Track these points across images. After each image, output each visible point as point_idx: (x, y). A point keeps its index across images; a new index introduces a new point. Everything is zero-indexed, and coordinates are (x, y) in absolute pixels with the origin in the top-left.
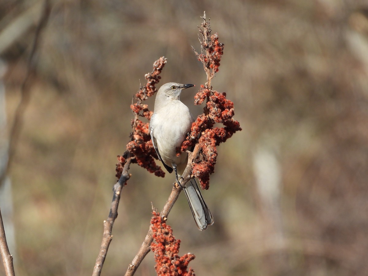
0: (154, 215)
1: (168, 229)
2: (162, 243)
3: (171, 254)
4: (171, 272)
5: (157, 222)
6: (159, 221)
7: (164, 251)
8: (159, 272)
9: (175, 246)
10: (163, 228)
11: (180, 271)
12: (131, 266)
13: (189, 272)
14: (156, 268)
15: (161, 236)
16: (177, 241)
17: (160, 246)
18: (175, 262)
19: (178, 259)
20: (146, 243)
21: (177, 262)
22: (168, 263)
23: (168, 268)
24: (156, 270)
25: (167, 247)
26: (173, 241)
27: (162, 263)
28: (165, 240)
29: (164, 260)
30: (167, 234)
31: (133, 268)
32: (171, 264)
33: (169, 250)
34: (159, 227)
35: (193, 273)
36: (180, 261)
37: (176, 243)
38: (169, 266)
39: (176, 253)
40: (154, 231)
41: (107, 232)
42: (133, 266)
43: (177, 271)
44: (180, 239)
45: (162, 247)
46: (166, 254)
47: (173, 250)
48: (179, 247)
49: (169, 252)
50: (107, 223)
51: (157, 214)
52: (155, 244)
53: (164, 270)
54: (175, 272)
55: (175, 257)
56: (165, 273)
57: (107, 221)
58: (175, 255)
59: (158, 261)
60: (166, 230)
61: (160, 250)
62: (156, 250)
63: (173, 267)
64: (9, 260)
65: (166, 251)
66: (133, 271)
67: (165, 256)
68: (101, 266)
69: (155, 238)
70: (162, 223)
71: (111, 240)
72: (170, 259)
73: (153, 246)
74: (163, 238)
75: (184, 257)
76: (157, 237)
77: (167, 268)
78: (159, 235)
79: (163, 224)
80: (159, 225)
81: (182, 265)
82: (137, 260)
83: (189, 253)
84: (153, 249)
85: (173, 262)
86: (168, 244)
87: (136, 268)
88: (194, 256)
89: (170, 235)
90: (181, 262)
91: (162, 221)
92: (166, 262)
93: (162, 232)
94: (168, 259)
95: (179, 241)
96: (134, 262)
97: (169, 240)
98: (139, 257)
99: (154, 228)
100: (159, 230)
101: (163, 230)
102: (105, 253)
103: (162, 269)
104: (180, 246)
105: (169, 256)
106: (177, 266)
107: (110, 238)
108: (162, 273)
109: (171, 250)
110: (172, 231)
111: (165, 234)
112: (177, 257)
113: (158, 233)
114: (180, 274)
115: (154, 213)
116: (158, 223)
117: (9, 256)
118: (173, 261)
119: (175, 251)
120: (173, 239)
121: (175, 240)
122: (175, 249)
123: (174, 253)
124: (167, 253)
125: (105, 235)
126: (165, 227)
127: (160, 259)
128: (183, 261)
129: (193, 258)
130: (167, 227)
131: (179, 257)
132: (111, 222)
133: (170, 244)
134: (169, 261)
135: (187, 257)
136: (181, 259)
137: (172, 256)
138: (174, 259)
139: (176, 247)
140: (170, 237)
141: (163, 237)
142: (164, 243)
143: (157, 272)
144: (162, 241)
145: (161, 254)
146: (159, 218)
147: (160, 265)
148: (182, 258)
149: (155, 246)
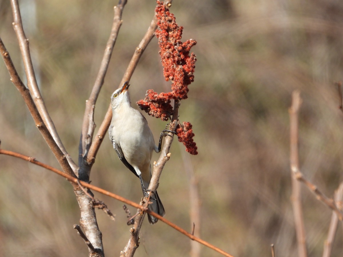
0: (159, 4)
1: (171, 17)
2: (166, 30)
3: (174, 40)
4: (174, 57)
5: (161, 10)
6: (163, 9)
7: (167, 37)
8: (163, 57)
9: (178, 32)
10: (167, 16)
11: (182, 56)
12: (138, 49)
13: (191, 57)
14: (160, 53)
15: (165, 23)
16: (180, 28)
17: (164, 33)
18: (178, 47)
19: (180, 45)
20: (152, 28)
21: (180, 48)
22: (172, 48)
23: (172, 53)
24: (160, 55)
25: (170, 33)
26: (176, 28)
27: (166, 48)
28: (169, 27)
29: (168, 46)
30: (170, 21)
31: (140, 51)
32: (174, 50)
33: (172, 36)
34: (163, 15)
35: (195, 58)
36: (182, 47)
37: (178, 30)
38: (172, 52)
39: (179, 39)
40: (158, 18)
41: (117, 17)
42: (140, 49)
43: (179, 56)
44: (182, 26)
45: (166, 34)
46: (169, 40)
47: (176, 36)
48: (181, 34)
49: (172, 38)
50: (117, 9)
51: (161, 2)
52: (159, 31)
53: (167, 55)
54: (178, 57)
55: (178, 43)
56: (168, 58)
57: (117, 7)
58: (178, 41)
59: (162, 46)
60: (170, 18)
61: (164, 36)
62: (160, 36)
63: (176, 52)
64: (25, 44)
65: (170, 37)
66: (140, 53)
67: (169, 42)
68: (112, 49)
69: (160, 26)
70: (165, 11)
71: (121, 25)
72: (173, 44)
73: (157, 33)
74: (166, 26)
75: (186, 42)
76: (161, 24)
77: (170, 53)
78: (163, 23)
79: (167, 12)
80: (163, 13)
81: (185, 50)
82: (144, 43)
83: (191, 39)
84: (158, 36)
85: (176, 48)
86: (172, 31)
87: (143, 51)
88: (196, 42)
89: (173, 22)
90: (184, 48)
91: (166, 9)
92: (169, 48)
93: (165, 20)
94: (171, 45)
95: (182, 28)
96: (141, 45)
97: (172, 27)
98: (146, 40)
99: (159, 16)
100: (163, 18)
101: (166, 18)
102: (116, 36)
103: (166, 54)
104: (183, 32)
105: (173, 42)
106: (180, 51)
107: (120, 23)
108: (166, 58)
109: (174, 36)
110: (175, 18)
111: (168, 21)
112: (180, 43)
113: (162, 21)
114: (182, 58)
115: (158, 2)
116: (162, 12)
117: (25, 40)
118: (176, 46)
119: (177, 37)
120: (176, 26)
121: (178, 27)
122: (178, 36)
123: (177, 39)
124: (171, 39)
125: (116, 20)
126: (169, 15)
127: (164, 45)
128: (185, 46)
129: (195, 44)
130: (170, 15)
131: (182, 43)
132: (121, 8)
133: (173, 30)
134: (172, 47)
135: (189, 43)
136: (183, 45)
137: (176, 42)
138: (177, 45)
139: (179, 34)
140: (174, 24)
141: (167, 24)
142: (168, 30)
143: (161, 57)
144: (166, 28)
145: (165, 40)
146: (163, 7)
147: (163, 50)
148: (185, 44)
149: (159, 32)
